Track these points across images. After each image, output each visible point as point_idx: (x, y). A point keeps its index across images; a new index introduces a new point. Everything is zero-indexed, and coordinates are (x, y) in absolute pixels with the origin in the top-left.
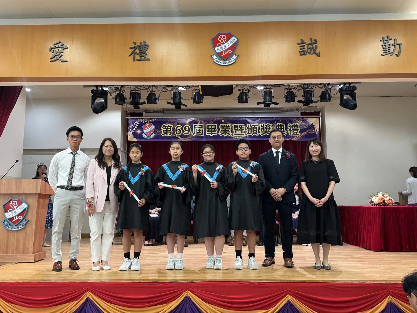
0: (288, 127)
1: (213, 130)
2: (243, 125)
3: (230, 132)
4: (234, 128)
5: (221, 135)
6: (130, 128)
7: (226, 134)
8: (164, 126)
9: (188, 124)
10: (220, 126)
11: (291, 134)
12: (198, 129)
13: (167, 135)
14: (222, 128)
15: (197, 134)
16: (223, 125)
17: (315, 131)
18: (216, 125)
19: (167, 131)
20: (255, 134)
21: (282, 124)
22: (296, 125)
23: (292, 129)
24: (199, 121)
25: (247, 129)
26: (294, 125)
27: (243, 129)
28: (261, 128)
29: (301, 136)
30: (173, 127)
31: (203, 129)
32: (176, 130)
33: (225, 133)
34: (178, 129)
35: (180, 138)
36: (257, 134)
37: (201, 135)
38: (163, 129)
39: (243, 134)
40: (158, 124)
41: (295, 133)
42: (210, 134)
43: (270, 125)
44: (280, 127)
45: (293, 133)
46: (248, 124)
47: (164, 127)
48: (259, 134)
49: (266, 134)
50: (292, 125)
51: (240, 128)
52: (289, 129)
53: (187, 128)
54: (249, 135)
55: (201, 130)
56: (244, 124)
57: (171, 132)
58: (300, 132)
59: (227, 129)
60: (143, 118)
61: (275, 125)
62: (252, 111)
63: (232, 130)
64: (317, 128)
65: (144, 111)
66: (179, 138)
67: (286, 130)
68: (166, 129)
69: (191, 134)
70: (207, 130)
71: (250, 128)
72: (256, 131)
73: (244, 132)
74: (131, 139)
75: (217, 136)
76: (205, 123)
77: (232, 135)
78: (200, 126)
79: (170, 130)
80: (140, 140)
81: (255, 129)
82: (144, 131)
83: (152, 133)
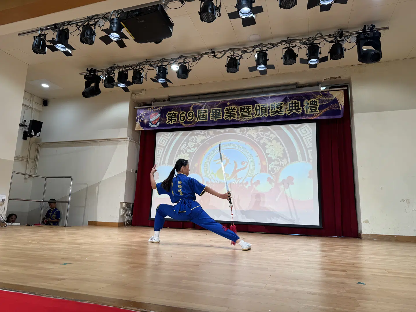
0: (304, 104)
1: (217, 114)
2: (250, 106)
3: (235, 115)
4: (240, 111)
5: (225, 119)
6: (138, 118)
7: (232, 117)
8: (169, 113)
9: (192, 109)
10: (225, 110)
11: (308, 112)
12: (202, 114)
13: (171, 122)
14: (227, 111)
15: (200, 119)
16: (228, 107)
17: (339, 106)
18: (221, 108)
19: (172, 119)
20: (264, 115)
21: (296, 101)
22: (315, 100)
23: (310, 106)
24: (203, 106)
25: (255, 110)
26: (312, 100)
27: (250, 110)
28: (271, 108)
29: (321, 113)
30: (177, 114)
31: (207, 114)
33: (230, 116)
34: (182, 115)
36: (266, 115)
37: (205, 121)
38: (168, 116)
39: (250, 116)
40: (163, 112)
41: (313, 111)
42: (214, 119)
43: (282, 104)
44: (294, 105)
45: (311, 111)
46: (256, 105)
47: (169, 115)
48: (268, 115)
49: (277, 114)
50: (310, 101)
51: (247, 110)
52: (305, 106)
53: (191, 114)
54: (257, 116)
55: (204, 115)
57: (176, 119)
58: (319, 109)
59: (232, 111)
60: (150, 107)
61: (288, 103)
62: (260, 90)
63: (237, 112)
64: (341, 102)
65: (153, 101)
66: (183, 124)
67: (301, 108)
68: (171, 117)
69: (194, 120)
70: (211, 115)
71: (259, 109)
72: (265, 112)
73: (251, 114)
74: (138, 128)
75: (223, 120)
76: (209, 108)
77: (238, 118)
78: (204, 111)
79: (175, 117)
80: (146, 129)
81: (264, 109)
82: (151, 120)
83: (157, 121)
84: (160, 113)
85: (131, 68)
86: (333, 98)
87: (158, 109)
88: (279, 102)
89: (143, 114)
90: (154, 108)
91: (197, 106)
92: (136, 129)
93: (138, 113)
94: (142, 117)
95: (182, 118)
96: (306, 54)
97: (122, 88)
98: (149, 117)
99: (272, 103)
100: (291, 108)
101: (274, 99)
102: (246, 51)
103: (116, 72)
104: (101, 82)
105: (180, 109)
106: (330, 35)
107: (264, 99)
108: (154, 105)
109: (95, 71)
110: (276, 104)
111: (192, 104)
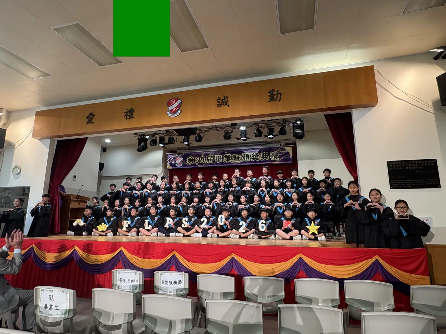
0: (270, 154)
1: (219, 159)
3: (230, 160)
5: (224, 162)
6: (168, 161)
7: (228, 161)
8: (189, 158)
9: (203, 155)
12: (209, 159)
13: (190, 164)
14: (225, 157)
15: (209, 162)
16: (226, 155)
17: (290, 156)
19: (190, 161)
20: (247, 160)
21: (266, 152)
23: (274, 156)
24: (210, 153)
25: (242, 157)
26: (275, 152)
27: (239, 157)
28: (252, 156)
29: (280, 160)
30: (194, 158)
31: (213, 158)
32: (196, 160)
33: (227, 160)
34: (197, 159)
35: (198, 165)
36: (249, 160)
37: (212, 163)
38: (188, 160)
39: (239, 161)
40: (185, 157)
41: (276, 158)
42: (218, 162)
43: (258, 154)
44: (265, 155)
45: (274, 158)
46: (243, 154)
49: (255, 160)
50: (273, 152)
51: (237, 157)
52: (271, 156)
53: (202, 159)
54: (243, 161)
55: (211, 159)
56: (240, 154)
57: (193, 162)
58: (279, 157)
59: (229, 157)
60: (176, 154)
61: (261, 153)
62: (245, 145)
63: (232, 158)
64: (291, 154)
67: (269, 157)
69: (205, 162)
70: (215, 159)
71: (244, 156)
73: (240, 159)
75: (222, 163)
76: (214, 155)
77: (232, 161)
78: (211, 156)
80: (174, 168)
81: (247, 157)
82: (176, 162)
83: (181, 163)
84: (182, 158)
85: (167, 135)
86: (286, 151)
87: (182, 155)
88: (256, 153)
89: (172, 158)
90: (179, 155)
91: (207, 153)
92: (167, 168)
93: (168, 157)
94: (171, 160)
95: (197, 161)
96: (267, 132)
97: (162, 146)
98: (175, 160)
99: (252, 153)
100: (263, 157)
101: (254, 150)
102: (235, 128)
103: (158, 136)
104: (148, 142)
105: (196, 155)
106: (279, 122)
107: (247, 151)
108: (178, 152)
109: (144, 135)
110: (254, 153)
111: (204, 152)
